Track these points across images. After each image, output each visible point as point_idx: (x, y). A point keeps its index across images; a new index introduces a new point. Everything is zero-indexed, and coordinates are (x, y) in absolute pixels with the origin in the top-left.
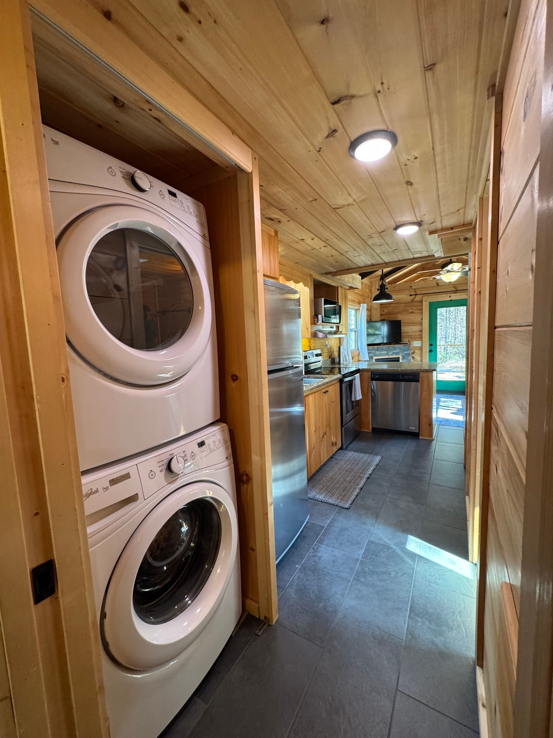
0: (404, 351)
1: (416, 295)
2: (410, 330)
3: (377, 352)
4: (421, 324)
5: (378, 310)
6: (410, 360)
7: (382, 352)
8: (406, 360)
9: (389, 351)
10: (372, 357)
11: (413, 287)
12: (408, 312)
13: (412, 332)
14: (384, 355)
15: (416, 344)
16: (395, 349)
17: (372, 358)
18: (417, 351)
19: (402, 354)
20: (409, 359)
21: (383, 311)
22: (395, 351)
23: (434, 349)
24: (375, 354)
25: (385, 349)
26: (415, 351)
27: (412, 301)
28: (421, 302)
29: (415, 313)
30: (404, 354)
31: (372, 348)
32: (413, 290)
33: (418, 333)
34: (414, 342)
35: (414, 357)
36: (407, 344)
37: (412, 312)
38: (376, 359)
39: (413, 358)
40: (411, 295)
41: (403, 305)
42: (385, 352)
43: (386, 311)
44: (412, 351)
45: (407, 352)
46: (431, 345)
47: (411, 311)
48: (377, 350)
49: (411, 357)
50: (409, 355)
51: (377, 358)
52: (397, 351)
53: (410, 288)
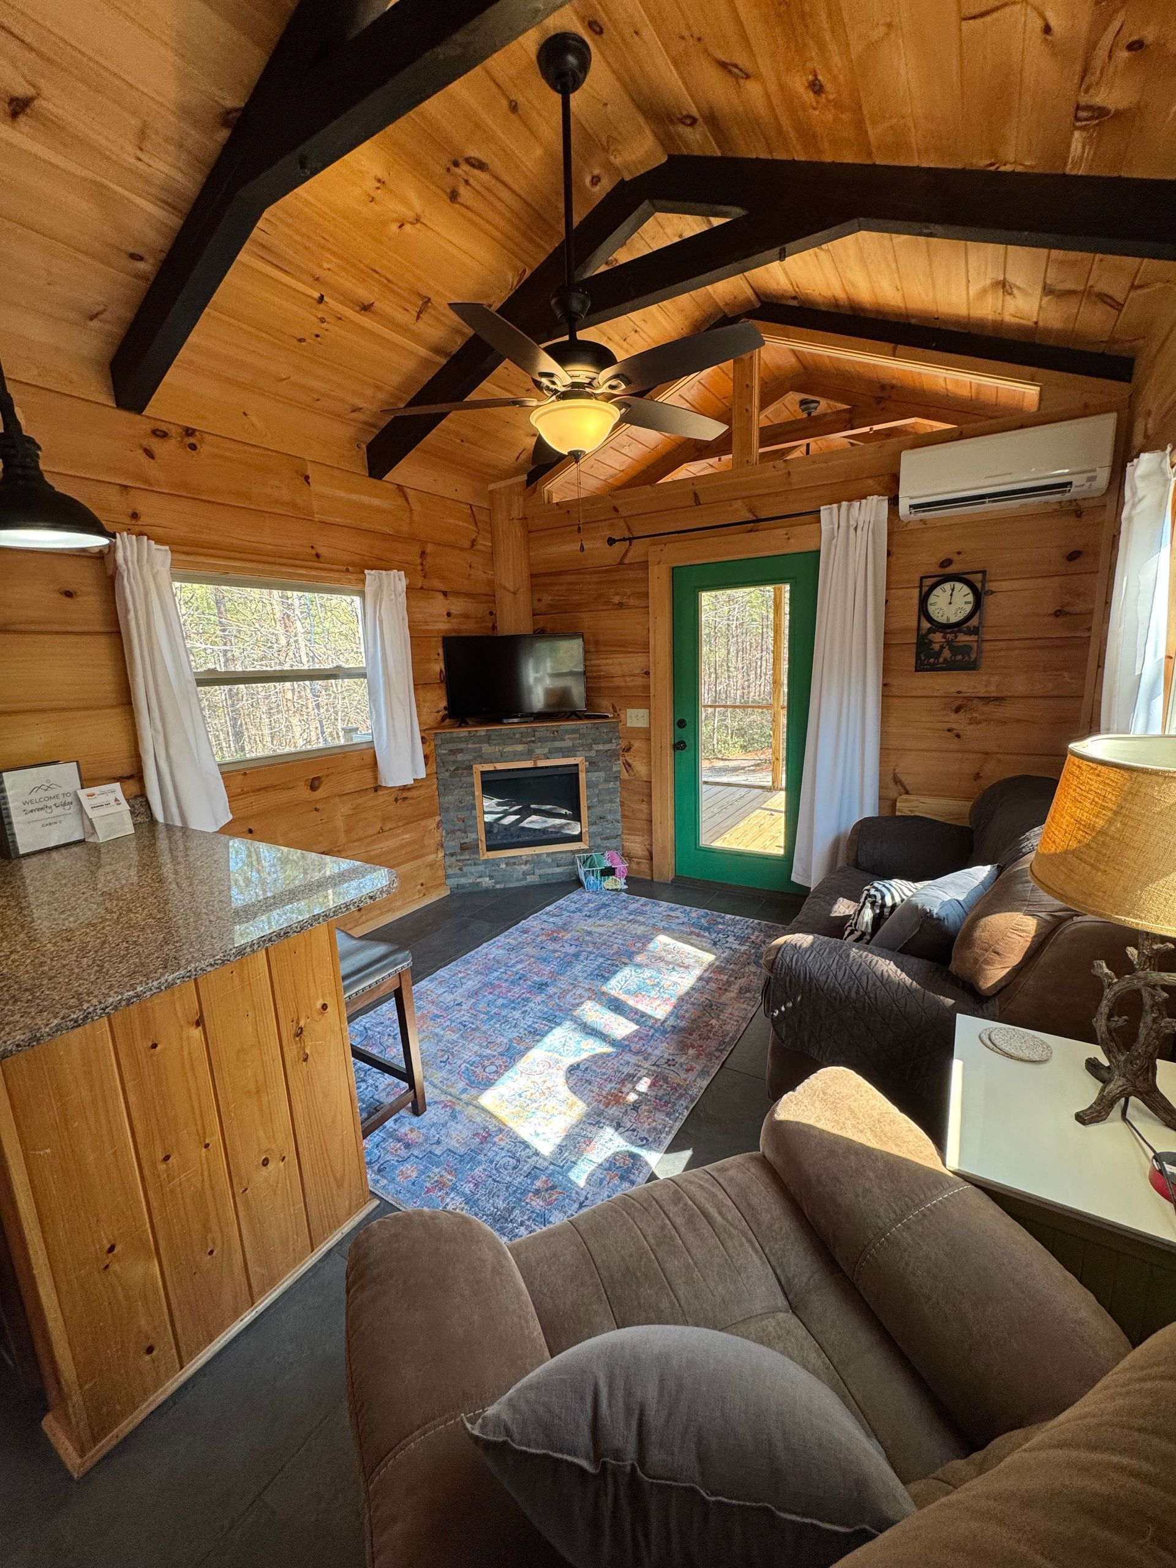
0: (596, 741)
1: (630, 539)
2: (616, 670)
3: (486, 749)
4: (645, 647)
5: (523, 598)
6: (619, 772)
7: (508, 749)
8: (602, 774)
9: (533, 742)
10: (467, 763)
11: (623, 512)
12: (607, 603)
13: (623, 676)
14: (516, 757)
15: (635, 718)
16: (557, 736)
17: (470, 768)
18: (637, 744)
19: (588, 754)
20: (615, 769)
21: (539, 600)
22: (558, 744)
23: (689, 742)
24: (480, 756)
25: (518, 736)
26: (632, 742)
27: (621, 563)
28: (644, 565)
29: (628, 607)
30: (593, 754)
31: (466, 734)
32: (621, 523)
33: (639, 681)
34: (629, 711)
35: (630, 765)
36: (607, 717)
37: (621, 605)
38: (482, 773)
39: (628, 765)
40: (611, 541)
41: (595, 578)
42: (519, 748)
43: (547, 598)
44: (624, 744)
45: (607, 747)
46: (681, 724)
47: (617, 599)
48: (488, 739)
49: (621, 762)
50: (613, 755)
51: (488, 767)
52: (568, 743)
53: (614, 514)
